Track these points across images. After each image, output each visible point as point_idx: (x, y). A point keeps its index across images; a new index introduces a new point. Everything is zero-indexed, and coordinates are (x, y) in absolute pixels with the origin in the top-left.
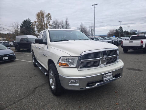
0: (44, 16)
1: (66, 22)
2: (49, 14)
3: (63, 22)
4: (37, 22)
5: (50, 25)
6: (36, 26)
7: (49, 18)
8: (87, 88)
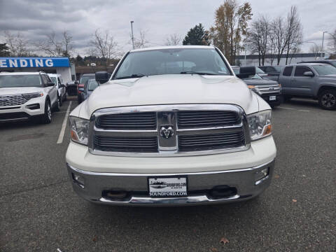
0: (233, 13)
1: (292, 20)
2: (247, 6)
3: (280, 22)
4: (217, 29)
5: (244, 33)
6: (212, 40)
7: (246, 17)
8: (103, 200)
